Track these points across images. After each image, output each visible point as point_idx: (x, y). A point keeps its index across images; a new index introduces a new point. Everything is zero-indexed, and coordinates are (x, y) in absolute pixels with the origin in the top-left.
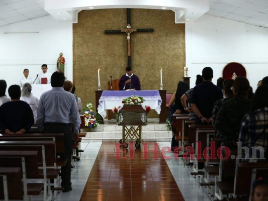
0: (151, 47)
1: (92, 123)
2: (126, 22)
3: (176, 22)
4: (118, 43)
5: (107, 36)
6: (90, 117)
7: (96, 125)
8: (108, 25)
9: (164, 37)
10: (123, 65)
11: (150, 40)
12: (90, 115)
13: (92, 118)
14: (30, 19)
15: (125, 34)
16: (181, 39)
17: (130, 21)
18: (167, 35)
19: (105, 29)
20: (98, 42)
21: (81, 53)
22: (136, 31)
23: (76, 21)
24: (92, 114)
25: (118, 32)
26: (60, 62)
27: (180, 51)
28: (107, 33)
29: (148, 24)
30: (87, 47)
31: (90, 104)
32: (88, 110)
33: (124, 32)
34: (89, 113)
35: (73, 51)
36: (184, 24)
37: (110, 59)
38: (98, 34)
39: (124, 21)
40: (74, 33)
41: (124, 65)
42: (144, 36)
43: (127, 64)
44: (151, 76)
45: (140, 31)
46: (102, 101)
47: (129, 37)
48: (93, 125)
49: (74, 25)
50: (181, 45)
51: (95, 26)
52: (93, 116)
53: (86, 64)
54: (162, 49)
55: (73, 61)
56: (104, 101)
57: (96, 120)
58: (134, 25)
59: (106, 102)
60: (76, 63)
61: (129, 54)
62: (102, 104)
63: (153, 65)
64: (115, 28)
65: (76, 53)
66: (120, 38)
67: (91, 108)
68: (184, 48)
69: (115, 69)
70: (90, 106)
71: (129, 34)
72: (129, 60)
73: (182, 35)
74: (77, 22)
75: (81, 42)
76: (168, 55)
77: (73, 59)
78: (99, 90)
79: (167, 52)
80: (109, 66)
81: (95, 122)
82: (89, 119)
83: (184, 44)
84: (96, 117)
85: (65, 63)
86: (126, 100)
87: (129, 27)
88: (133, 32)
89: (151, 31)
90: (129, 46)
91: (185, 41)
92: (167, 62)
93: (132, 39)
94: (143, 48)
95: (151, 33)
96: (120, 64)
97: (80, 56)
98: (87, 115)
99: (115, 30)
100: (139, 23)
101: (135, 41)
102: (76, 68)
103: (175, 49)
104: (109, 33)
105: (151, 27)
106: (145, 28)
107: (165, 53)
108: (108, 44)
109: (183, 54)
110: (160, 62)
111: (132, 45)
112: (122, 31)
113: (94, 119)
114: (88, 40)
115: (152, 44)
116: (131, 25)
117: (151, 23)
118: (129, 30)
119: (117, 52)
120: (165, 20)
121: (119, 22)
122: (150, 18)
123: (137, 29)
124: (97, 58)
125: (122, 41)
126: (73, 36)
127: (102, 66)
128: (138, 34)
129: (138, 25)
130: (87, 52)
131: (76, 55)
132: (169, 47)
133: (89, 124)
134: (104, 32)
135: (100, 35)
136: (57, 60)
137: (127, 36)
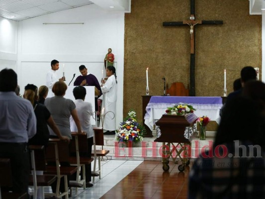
0: (220, 43)
1: (133, 137)
2: (190, 12)
3: (251, 13)
4: (179, 38)
5: (166, 29)
6: (132, 129)
7: (139, 139)
8: (168, 16)
9: (235, 32)
10: (184, 65)
11: (218, 34)
12: (132, 126)
13: (134, 129)
14: (73, 7)
15: (187, 26)
16: (257, 35)
17: (194, 11)
18: (239, 29)
19: (164, 20)
20: (156, 36)
21: (134, 49)
22: (201, 23)
23: (128, 10)
24: (135, 125)
25: (179, 25)
27: (256, 49)
28: (166, 25)
29: (217, 15)
30: (142, 41)
31: (133, 112)
32: (130, 120)
34: (131, 124)
35: (125, 46)
36: (261, 15)
37: (169, 57)
38: (155, 26)
39: (187, 11)
40: (126, 24)
41: (187, 64)
42: (211, 29)
43: (189, 63)
44: (219, 80)
45: (206, 23)
46: (150, 109)
47: (192, 31)
48: (135, 138)
49: (127, 15)
50: (256, 41)
51: (152, 16)
52: (136, 127)
53: (140, 62)
54: (233, 46)
55: (125, 59)
56: (153, 109)
57: (140, 132)
58: (199, 16)
59: (155, 110)
60: (128, 61)
61: (192, 52)
62: (150, 113)
63: (221, 65)
64: (176, 20)
65: (128, 48)
66: (182, 31)
67: (134, 118)
68: (261, 44)
69: (175, 69)
70: (132, 115)
71: (192, 27)
72: (193, 59)
73: (258, 29)
74: (130, 12)
75: (135, 36)
76: (240, 53)
77: (125, 56)
78: (148, 94)
79: (239, 50)
80: (168, 66)
81: (137, 135)
82: (130, 131)
83: (260, 40)
84: (139, 129)
85: (115, 60)
86: (172, 109)
87: (192, 18)
88: (198, 24)
89: (219, 23)
90: (192, 42)
91: (261, 36)
92: (239, 63)
93: (196, 33)
94: (210, 45)
95: (220, 26)
96: (181, 63)
97: (133, 53)
98: (129, 126)
99: (175, 22)
100: (205, 13)
101: (201, 35)
102: (128, 67)
103: (248, 46)
104: (169, 26)
105: (220, 19)
106: (213, 20)
107: (236, 51)
108: (167, 39)
109: (259, 53)
110: (230, 62)
111: (196, 40)
112: (184, 23)
113: (136, 131)
114: (142, 33)
115: (221, 39)
116: (195, 16)
117: (220, 14)
118: (192, 22)
119: (177, 48)
120: (237, 11)
121: (180, 12)
122: (219, 8)
123: (202, 21)
124: (154, 56)
125: (184, 36)
126: (125, 26)
127: (159, 65)
128: (203, 28)
129: (204, 16)
130: (141, 48)
131: (128, 52)
132: (241, 43)
133: (129, 137)
134: (162, 25)
135: (157, 28)
136: (105, 57)
137: (190, 29)
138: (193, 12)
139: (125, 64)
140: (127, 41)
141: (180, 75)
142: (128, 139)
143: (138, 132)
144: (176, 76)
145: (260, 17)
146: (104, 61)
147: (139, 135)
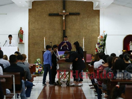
0: (78, 24)
1: (40, 71)
3: (94, 9)
4: (57, 22)
5: (50, 17)
6: (39, 67)
8: (51, 10)
9: (86, 18)
10: (60, 36)
11: (77, 20)
12: (39, 66)
13: (40, 67)
15: (61, 16)
16: (97, 20)
18: (88, 17)
19: (49, 13)
20: (45, 21)
22: (69, 14)
24: (40, 66)
25: (57, 15)
26: (20, 33)
27: (97, 27)
28: (50, 15)
29: (77, 10)
30: (38, 24)
31: (39, 59)
32: (38, 63)
33: (61, 15)
34: (38, 65)
37: (52, 32)
38: (45, 15)
39: (61, 8)
40: (29, 15)
41: (61, 35)
42: (74, 17)
43: (63, 35)
45: (71, 14)
47: (64, 18)
48: (41, 72)
49: (30, 10)
50: (97, 23)
51: (43, 10)
52: (41, 66)
53: (37, 35)
54: (85, 26)
55: (29, 33)
58: (68, 10)
60: (31, 34)
61: (64, 29)
63: (79, 36)
64: (55, 12)
65: (31, 27)
66: (58, 18)
67: (40, 62)
68: (99, 25)
69: (55, 38)
71: (64, 16)
72: (64, 32)
73: (98, 17)
74: (31, 8)
75: (34, 21)
76: (88, 30)
77: (29, 31)
78: (45, 50)
79: (88, 28)
80: (51, 36)
81: (42, 70)
82: (38, 68)
83: (99, 23)
85: (23, 34)
87: (64, 11)
88: (67, 15)
89: (78, 14)
90: (64, 24)
91: (99, 21)
92: (88, 34)
93: (66, 19)
94: (73, 25)
95: (78, 16)
96: (58, 35)
97: (33, 29)
98: (37, 66)
99: (55, 14)
100: (71, 9)
101: (68, 20)
102: (30, 37)
103: (93, 26)
104: (52, 15)
105: (78, 12)
106: (74, 12)
107: (86, 28)
108: (51, 22)
109: (98, 29)
110: (83, 34)
111: (66, 23)
112: (60, 14)
113: (41, 68)
114: (38, 20)
115: (79, 22)
116: (65, 11)
117: (78, 10)
118: (64, 14)
119: (56, 27)
120: (87, 8)
121: (58, 9)
122: (78, 6)
123: (69, 13)
124: (44, 31)
125: (60, 21)
126: (29, 16)
127: (46, 36)
128: (70, 16)
129: (70, 10)
130: (37, 27)
131: (30, 29)
132: (89, 24)
133: (38, 71)
134: (48, 15)
135: (46, 16)
136: (18, 32)
137: (63, 17)
138: (64, 8)
139: (29, 35)
140: (30, 23)
141: (57, 41)
142: (37, 72)
143: (42, 69)
144: (56, 41)
145: (99, 11)
146: (18, 34)
147: (43, 70)
